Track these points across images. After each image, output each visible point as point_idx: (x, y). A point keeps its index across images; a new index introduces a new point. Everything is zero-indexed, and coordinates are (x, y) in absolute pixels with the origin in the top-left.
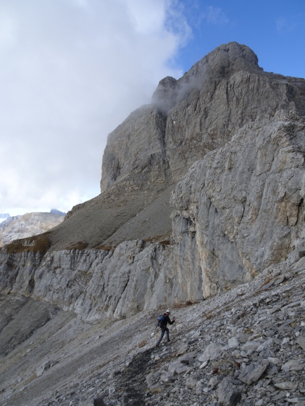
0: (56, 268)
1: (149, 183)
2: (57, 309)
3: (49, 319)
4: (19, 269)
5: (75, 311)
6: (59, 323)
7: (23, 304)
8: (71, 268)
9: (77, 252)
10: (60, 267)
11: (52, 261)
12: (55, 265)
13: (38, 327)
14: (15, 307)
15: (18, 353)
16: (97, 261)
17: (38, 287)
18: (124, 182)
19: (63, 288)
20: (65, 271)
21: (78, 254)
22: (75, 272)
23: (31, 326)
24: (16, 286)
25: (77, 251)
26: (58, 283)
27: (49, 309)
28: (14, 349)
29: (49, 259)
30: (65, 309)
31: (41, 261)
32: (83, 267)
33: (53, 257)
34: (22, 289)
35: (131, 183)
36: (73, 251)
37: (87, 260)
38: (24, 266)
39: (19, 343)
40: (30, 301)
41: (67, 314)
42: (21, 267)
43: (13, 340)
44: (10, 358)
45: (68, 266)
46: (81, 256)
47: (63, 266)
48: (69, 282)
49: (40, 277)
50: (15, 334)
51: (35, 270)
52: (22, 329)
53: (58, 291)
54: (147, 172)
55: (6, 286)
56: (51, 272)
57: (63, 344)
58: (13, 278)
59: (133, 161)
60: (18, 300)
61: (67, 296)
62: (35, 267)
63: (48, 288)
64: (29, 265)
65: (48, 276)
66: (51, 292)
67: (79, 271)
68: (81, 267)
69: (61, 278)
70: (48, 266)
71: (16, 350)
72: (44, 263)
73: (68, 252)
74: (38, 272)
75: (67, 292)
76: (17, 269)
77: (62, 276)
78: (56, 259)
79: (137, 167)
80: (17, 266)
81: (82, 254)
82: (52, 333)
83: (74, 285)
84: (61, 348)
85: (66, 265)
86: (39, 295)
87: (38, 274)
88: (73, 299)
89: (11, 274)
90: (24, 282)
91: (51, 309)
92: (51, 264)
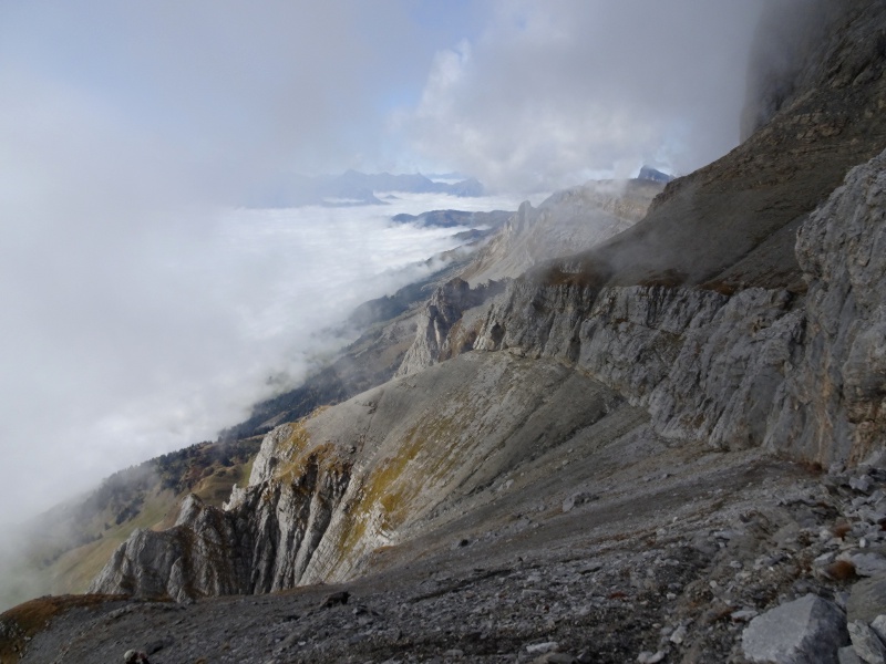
0: (619, 321)
1: (868, 114)
2: (619, 399)
3: (603, 415)
4: (554, 315)
5: (650, 411)
6: (618, 427)
7: (561, 380)
8: (648, 325)
9: (661, 292)
10: (626, 320)
11: (612, 305)
12: (617, 314)
13: (583, 425)
14: (547, 383)
15: (549, 461)
16: (701, 315)
17: (586, 354)
18: (797, 118)
19: (629, 361)
20: (636, 328)
21: (665, 295)
22: (657, 333)
23: (572, 421)
24: (549, 345)
25: (663, 288)
26: (622, 351)
27: (604, 396)
28: (544, 453)
29: (606, 301)
30: (633, 402)
31: (592, 303)
32: (671, 324)
33: (614, 299)
34: (559, 353)
35: (815, 119)
36: (654, 289)
37: (682, 310)
38: (562, 310)
39: (553, 446)
40: (573, 377)
41: (633, 411)
42: (557, 312)
43: (544, 438)
44: (537, 467)
45: (642, 319)
46: (671, 300)
47: (633, 319)
48: (641, 352)
49: (591, 334)
50: (547, 428)
51: (582, 320)
52: (558, 424)
53: (621, 365)
54: (867, 83)
55: (534, 345)
56: (610, 327)
57: (614, 468)
58: (544, 331)
59: (833, 50)
60: (552, 372)
61: (636, 379)
62: (582, 314)
63: (604, 358)
64: (570, 309)
65: (603, 334)
66: (610, 366)
67: (663, 332)
68: (668, 324)
69: (628, 343)
70: (605, 316)
71: (546, 456)
72: (597, 310)
73: (643, 291)
74: (587, 325)
75: (636, 372)
76: (551, 315)
77: (629, 338)
78: (620, 302)
79: (837, 71)
80: (550, 311)
81: (673, 296)
82: (603, 443)
83: (651, 360)
84: (609, 474)
85: (638, 317)
86: (587, 367)
87: (586, 329)
88: (647, 387)
89: (541, 323)
90: (562, 340)
91: (608, 398)
92: (610, 311)
